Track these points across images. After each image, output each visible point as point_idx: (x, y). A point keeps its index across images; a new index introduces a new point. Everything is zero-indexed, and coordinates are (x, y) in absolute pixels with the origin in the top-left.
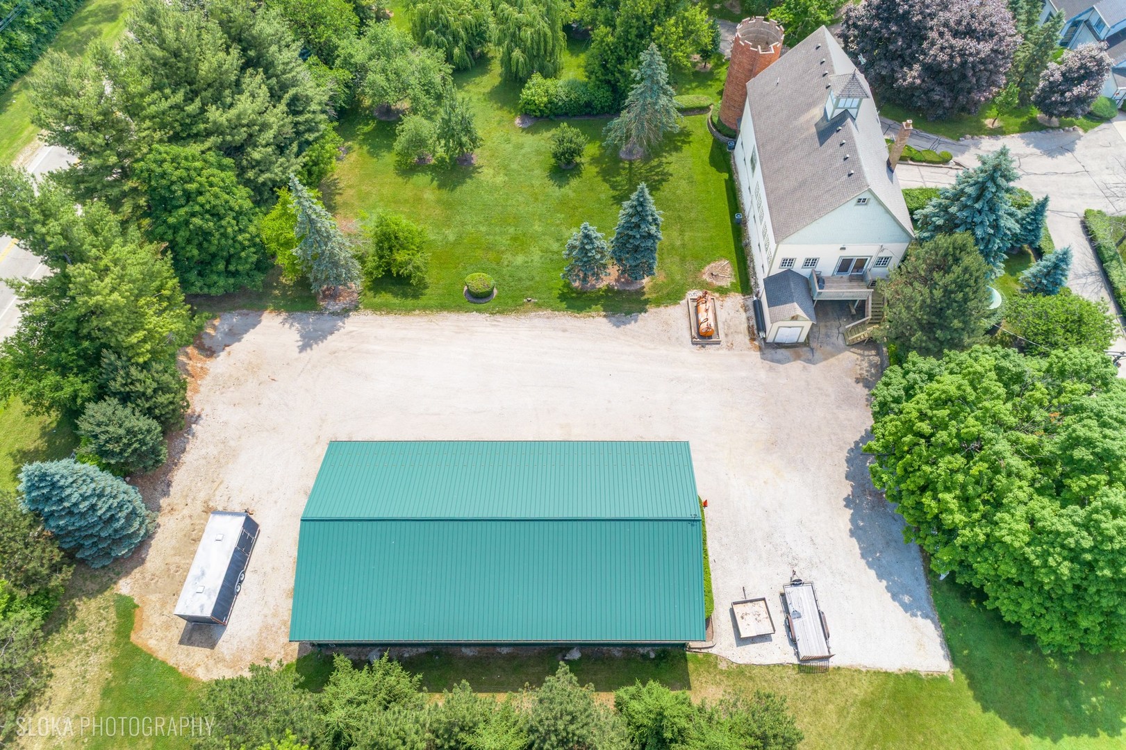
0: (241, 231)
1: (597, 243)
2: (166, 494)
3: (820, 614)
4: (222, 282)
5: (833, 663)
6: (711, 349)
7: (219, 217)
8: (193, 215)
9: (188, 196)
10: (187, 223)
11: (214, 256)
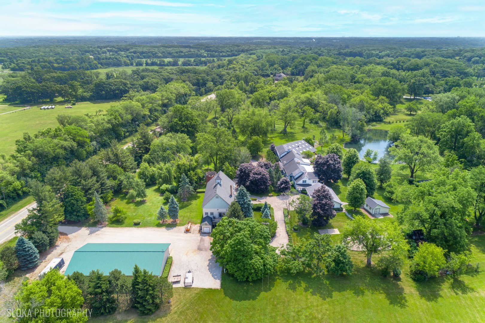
0: (82, 206)
1: (164, 210)
2: (45, 259)
3: (193, 278)
4: (74, 217)
5: (192, 287)
6: (188, 234)
7: (77, 201)
8: (72, 200)
9: (72, 196)
10: (70, 201)
11: (74, 211)
